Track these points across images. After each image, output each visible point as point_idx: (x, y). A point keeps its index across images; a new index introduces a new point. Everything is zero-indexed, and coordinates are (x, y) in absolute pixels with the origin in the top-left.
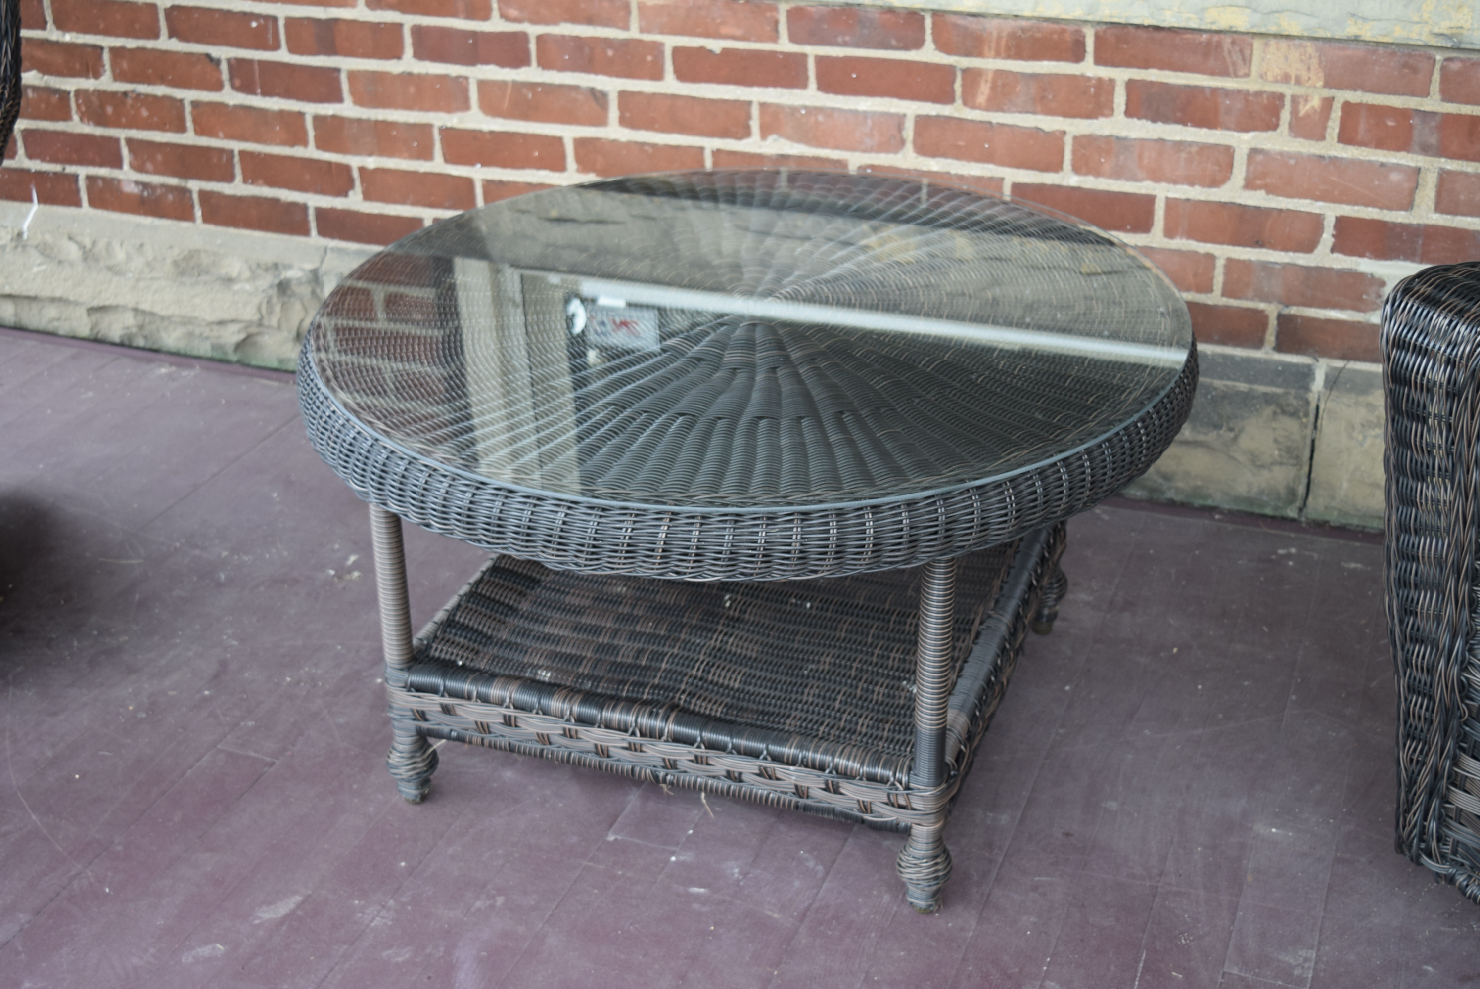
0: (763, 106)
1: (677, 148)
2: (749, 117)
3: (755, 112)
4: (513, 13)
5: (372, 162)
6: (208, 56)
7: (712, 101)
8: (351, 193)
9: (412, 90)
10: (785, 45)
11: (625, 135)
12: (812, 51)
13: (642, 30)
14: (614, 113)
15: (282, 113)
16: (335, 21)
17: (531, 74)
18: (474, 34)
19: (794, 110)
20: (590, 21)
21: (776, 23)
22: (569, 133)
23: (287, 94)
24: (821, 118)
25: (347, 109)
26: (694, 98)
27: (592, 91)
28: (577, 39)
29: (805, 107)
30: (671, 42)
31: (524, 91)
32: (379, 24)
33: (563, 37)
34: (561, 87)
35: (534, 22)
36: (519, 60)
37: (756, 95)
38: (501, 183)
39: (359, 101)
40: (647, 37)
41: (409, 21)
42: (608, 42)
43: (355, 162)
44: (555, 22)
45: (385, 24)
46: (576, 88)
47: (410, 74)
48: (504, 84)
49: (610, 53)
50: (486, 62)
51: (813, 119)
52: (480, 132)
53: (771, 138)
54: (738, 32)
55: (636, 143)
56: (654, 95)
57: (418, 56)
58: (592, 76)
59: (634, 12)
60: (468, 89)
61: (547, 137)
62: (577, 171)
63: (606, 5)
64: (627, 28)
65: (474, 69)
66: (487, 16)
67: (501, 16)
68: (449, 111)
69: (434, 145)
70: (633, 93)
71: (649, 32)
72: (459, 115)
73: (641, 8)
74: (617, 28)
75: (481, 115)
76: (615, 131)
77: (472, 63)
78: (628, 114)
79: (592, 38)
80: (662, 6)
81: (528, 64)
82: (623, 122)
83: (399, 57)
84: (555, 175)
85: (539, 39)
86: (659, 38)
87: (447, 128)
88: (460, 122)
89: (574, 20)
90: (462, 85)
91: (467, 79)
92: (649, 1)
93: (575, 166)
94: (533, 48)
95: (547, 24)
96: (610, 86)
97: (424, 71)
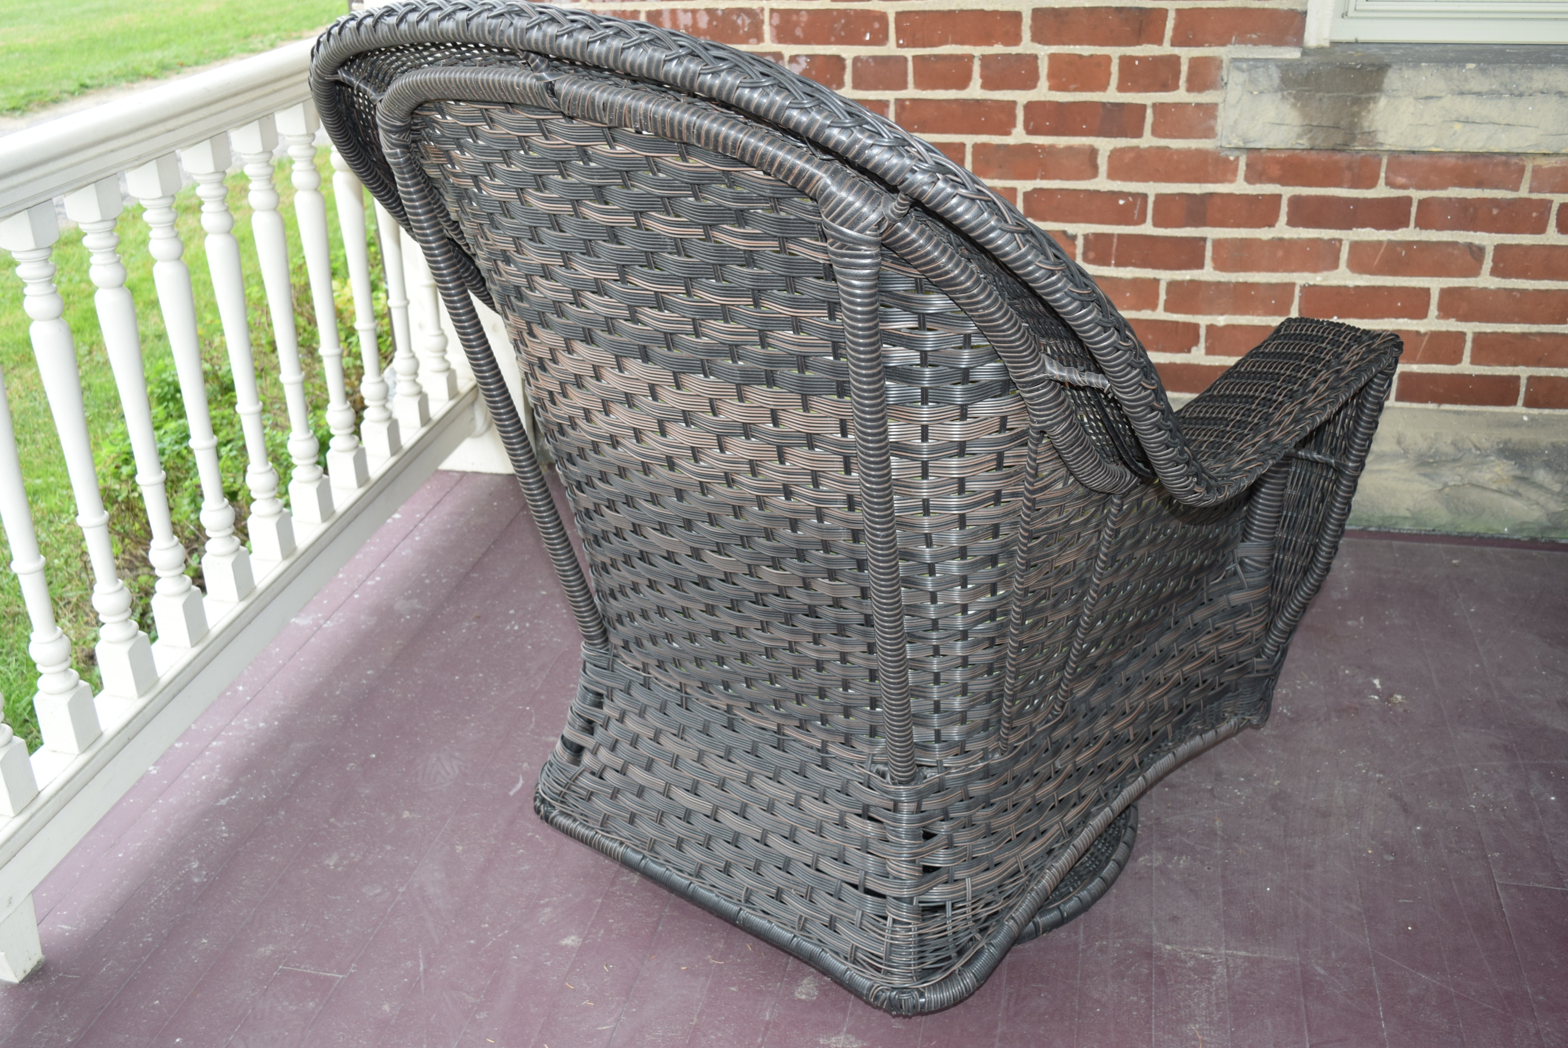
1: (1547, 291)
4: (1401, 180)
5: (1221, 321)
8: (1194, 349)
9: (1280, 253)
11: (1495, 283)
13: (1531, 191)
14: (1488, 264)
15: (1135, 281)
16: (1211, 195)
17: (1409, 234)
18: (1356, 201)
20: (1479, 184)
22: (1435, 285)
23: (1144, 264)
25: (1208, 273)
27: (1470, 246)
28: (1463, 202)
30: (1560, 199)
31: (1399, 249)
32: (1258, 196)
33: (1450, 199)
34: (1439, 243)
35: (1419, 187)
36: (1400, 221)
39: (1220, 266)
40: (1535, 196)
41: (1288, 192)
42: (1494, 202)
43: (1203, 321)
44: (1443, 187)
45: (1263, 195)
46: (1455, 244)
47: (1281, 240)
48: (1380, 243)
49: (1495, 212)
50: (1363, 226)
52: (1346, 287)
55: (1505, 289)
56: (1533, 247)
57: (1292, 223)
58: (1472, 233)
59: (1528, 175)
60: (1339, 250)
61: (1414, 288)
62: (1438, 317)
63: (1500, 169)
64: (1516, 189)
65: (1350, 232)
66: (1372, 184)
67: (1387, 184)
68: (1315, 270)
69: (1291, 302)
70: (1510, 246)
71: (1539, 192)
72: (1325, 273)
73: (1536, 171)
74: (1507, 189)
75: (1348, 273)
76: (1486, 280)
77: (1349, 228)
78: (1501, 265)
79: (1479, 199)
80: (1558, 169)
81: (1406, 225)
82: (1495, 272)
83: (1271, 225)
84: (1415, 322)
85: (1422, 202)
86: (1548, 196)
87: (1310, 286)
88: (1325, 279)
89: (1463, 184)
90: (1333, 247)
91: (1340, 241)
92: (1545, 163)
93: (1436, 313)
94: (1414, 210)
95: (1433, 188)
96: (1487, 240)
97: (1295, 236)
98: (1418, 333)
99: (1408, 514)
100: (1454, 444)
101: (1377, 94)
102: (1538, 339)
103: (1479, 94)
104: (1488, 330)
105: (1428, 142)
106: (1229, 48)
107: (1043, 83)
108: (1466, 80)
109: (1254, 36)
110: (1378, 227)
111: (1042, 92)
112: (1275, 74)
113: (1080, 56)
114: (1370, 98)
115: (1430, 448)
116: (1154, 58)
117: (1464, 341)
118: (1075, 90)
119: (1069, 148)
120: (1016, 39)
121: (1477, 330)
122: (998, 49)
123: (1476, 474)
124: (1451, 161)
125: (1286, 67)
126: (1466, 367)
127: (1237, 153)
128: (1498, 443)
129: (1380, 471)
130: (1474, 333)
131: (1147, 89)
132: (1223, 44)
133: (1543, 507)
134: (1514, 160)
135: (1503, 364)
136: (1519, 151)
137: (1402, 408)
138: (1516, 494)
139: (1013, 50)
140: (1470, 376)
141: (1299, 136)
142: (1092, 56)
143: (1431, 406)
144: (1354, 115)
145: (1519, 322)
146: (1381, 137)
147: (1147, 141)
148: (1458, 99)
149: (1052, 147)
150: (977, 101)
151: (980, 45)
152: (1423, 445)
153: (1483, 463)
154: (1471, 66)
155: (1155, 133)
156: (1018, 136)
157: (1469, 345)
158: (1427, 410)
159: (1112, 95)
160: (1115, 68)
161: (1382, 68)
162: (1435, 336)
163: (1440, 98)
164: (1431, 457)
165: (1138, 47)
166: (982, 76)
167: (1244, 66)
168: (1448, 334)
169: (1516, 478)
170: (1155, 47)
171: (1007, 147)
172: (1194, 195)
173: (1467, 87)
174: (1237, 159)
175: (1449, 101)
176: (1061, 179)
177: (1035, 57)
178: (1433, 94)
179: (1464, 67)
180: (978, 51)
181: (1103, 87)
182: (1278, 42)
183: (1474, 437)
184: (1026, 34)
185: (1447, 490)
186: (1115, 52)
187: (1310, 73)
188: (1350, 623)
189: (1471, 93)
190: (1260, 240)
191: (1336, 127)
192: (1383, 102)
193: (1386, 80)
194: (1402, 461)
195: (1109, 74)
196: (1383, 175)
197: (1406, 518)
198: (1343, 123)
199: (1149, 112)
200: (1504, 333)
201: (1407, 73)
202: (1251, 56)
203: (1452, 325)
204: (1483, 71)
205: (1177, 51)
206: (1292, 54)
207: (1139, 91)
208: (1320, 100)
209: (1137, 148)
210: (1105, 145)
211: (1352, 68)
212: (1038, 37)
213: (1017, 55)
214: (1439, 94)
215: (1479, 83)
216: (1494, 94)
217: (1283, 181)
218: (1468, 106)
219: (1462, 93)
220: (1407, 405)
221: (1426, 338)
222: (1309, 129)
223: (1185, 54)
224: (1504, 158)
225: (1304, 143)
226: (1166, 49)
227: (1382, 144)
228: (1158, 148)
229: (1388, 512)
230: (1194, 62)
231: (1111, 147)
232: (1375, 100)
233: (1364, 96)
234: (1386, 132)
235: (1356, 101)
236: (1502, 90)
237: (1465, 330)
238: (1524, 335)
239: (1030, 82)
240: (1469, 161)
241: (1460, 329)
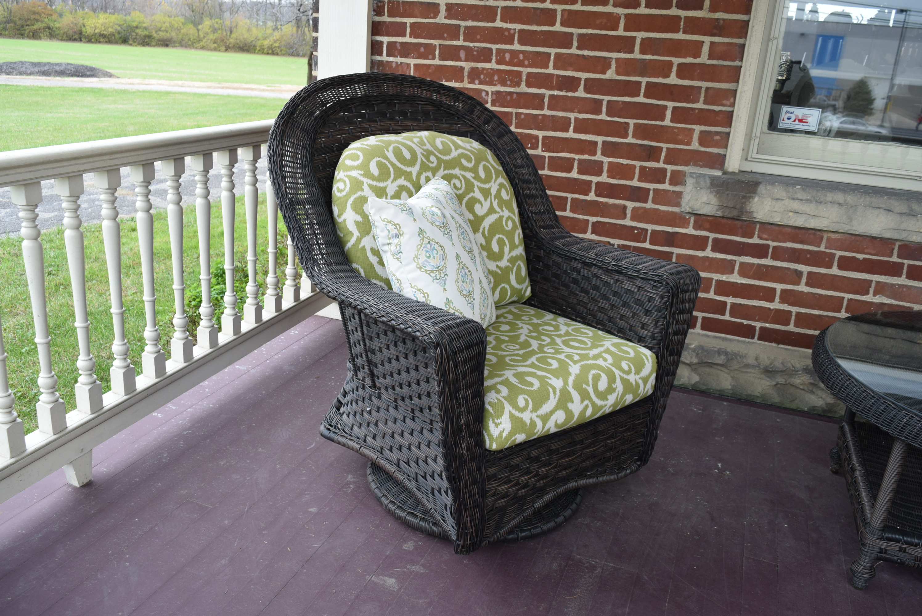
0: (878, 282)
1: (832, 296)
2: (870, 287)
3: (873, 285)
4: (765, 236)
6: (609, 243)
7: (853, 279)
9: (707, 264)
10: (895, 259)
11: (807, 289)
12: (906, 262)
13: (826, 248)
14: (804, 280)
16: (677, 233)
17: (768, 262)
18: (744, 243)
19: (893, 285)
20: (801, 242)
21: (893, 249)
22: (779, 287)
24: (905, 290)
26: (845, 277)
27: (796, 270)
28: (794, 249)
29: (898, 285)
30: (839, 253)
31: (762, 268)
32: (698, 236)
33: (787, 247)
34: (781, 267)
35: (773, 241)
36: (764, 255)
37: (875, 278)
38: (740, 304)
40: (827, 251)
41: (712, 236)
42: (809, 251)
44: (785, 242)
45: (701, 236)
46: (788, 269)
47: (708, 257)
48: (754, 264)
49: (808, 256)
50: (746, 255)
51: (901, 289)
52: (736, 283)
53: (878, 296)
54: (873, 252)
55: (812, 293)
56: (825, 274)
57: (713, 250)
58: (797, 265)
59: (825, 240)
60: (734, 265)
61: (768, 287)
62: (779, 302)
63: (812, 236)
64: (819, 246)
65: (740, 258)
66: (751, 237)
67: (758, 237)
68: (723, 273)
69: (711, 287)
70: (815, 273)
71: (830, 249)
72: (727, 275)
73: (828, 239)
74: (814, 246)
75: (738, 277)
76: (803, 288)
77: (740, 255)
78: (810, 281)
79: (801, 249)
80: (839, 239)
81: (767, 258)
82: (807, 284)
83: (704, 250)
84: (768, 303)
85: (774, 247)
86: (834, 251)
87: (720, 280)
88: (727, 278)
89: (794, 241)
90: (732, 264)
91: (735, 261)
92: (833, 236)
93: (779, 300)
94: (770, 251)
95: (780, 242)
96: (805, 269)
97: (715, 256)
98: (769, 308)
99: (759, 395)
100: (782, 363)
101: (754, 195)
102: (827, 319)
103: (801, 200)
104: (803, 312)
105: (777, 219)
106: (689, 167)
107: (605, 174)
108: (796, 193)
109: (701, 163)
110: (753, 256)
111: (604, 178)
112: (708, 181)
113: (622, 164)
114: (751, 196)
115: (771, 364)
116: (655, 168)
117: (791, 315)
118: (619, 179)
119: (614, 205)
120: (594, 154)
121: (798, 311)
122: (586, 157)
123: (793, 379)
124: (789, 230)
125: (713, 179)
126: (791, 328)
127: (690, 215)
128: (804, 366)
129: (747, 372)
130: (796, 312)
131: (651, 182)
132: (687, 166)
133: (824, 400)
134: (818, 233)
135: (810, 329)
136: (820, 228)
137: (760, 344)
138: (812, 392)
139: (593, 158)
140: (793, 332)
141: (717, 210)
142: (627, 164)
143: (774, 345)
144: (743, 203)
145: (818, 310)
146: (755, 215)
147: (649, 205)
148: (791, 201)
149: (606, 203)
150: (575, 179)
151: (578, 154)
152: (767, 362)
153: (796, 375)
154: (799, 187)
155: (654, 202)
156: (592, 196)
157: (793, 318)
158: (772, 346)
159: (635, 183)
160: (637, 171)
161: (757, 184)
162: (778, 311)
163: (783, 200)
164: (771, 368)
165: (649, 163)
166: (578, 168)
167: (694, 176)
168: (784, 311)
169: (811, 384)
170: (656, 163)
171: (586, 201)
172: (669, 232)
173: (796, 196)
174: (690, 218)
175: (787, 202)
176: (610, 218)
177: (602, 162)
178: (780, 198)
179: (795, 187)
180: (577, 157)
181: (632, 179)
182: (712, 167)
183: (792, 361)
184: (599, 152)
185: (779, 386)
186: (638, 164)
187: (724, 181)
188: (716, 438)
189: (797, 199)
190: (697, 256)
191: (734, 208)
192: (756, 199)
193: (759, 189)
194: (757, 368)
195: (635, 173)
196: (757, 233)
197: (758, 397)
198: (738, 206)
199: (651, 192)
200: (810, 314)
201: (769, 187)
202: (699, 172)
203: (785, 307)
204: (804, 190)
205: (666, 166)
206: (718, 173)
207: (647, 182)
208: (728, 194)
209: (645, 207)
210: (630, 205)
211: (743, 182)
212: (604, 154)
213: (594, 160)
214: (783, 198)
215: (801, 195)
216: (808, 201)
217: (711, 231)
218: (796, 205)
219: (793, 199)
220: (763, 342)
221: (773, 312)
222: (722, 207)
223: (670, 168)
224: (813, 231)
225: (720, 214)
226: (661, 165)
227: (755, 218)
228: (654, 209)
229: (749, 392)
230: (673, 172)
231: (633, 206)
232: (753, 198)
233: (748, 195)
234: (757, 213)
235: (744, 197)
236: (812, 199)
237: (792, 310)
238: (820, 316)
239: (599, 173)
240: (798, 231)
241: (789, 309)
